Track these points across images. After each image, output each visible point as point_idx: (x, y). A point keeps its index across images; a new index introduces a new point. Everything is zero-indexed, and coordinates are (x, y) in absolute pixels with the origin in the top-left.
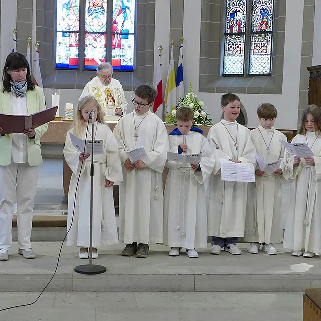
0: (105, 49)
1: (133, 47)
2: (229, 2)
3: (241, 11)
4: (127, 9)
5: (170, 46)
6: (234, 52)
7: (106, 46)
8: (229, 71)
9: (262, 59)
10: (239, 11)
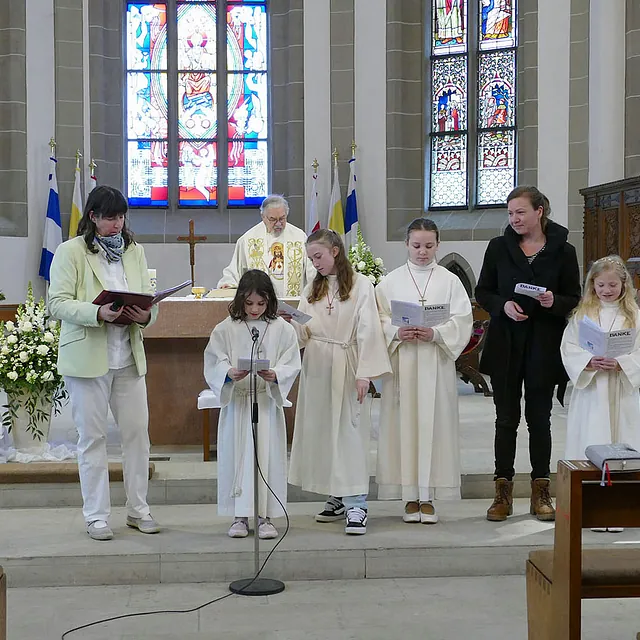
0: (215, 169)
1: (266, 164)
2: (435, 77)
3: (458, 91)
4: (253, 96)
5: (333, 158)
6: (449, 166)
7: (217, 162)
8: (441, 201)
9: (500, 177)
10: (455, 92)
